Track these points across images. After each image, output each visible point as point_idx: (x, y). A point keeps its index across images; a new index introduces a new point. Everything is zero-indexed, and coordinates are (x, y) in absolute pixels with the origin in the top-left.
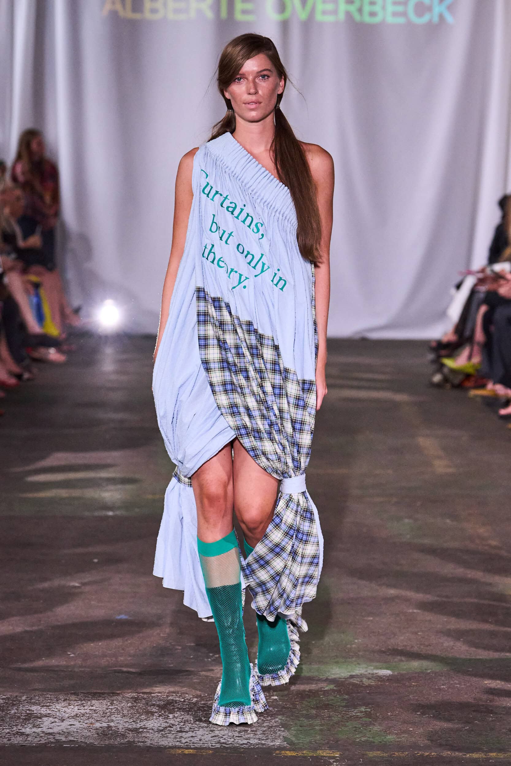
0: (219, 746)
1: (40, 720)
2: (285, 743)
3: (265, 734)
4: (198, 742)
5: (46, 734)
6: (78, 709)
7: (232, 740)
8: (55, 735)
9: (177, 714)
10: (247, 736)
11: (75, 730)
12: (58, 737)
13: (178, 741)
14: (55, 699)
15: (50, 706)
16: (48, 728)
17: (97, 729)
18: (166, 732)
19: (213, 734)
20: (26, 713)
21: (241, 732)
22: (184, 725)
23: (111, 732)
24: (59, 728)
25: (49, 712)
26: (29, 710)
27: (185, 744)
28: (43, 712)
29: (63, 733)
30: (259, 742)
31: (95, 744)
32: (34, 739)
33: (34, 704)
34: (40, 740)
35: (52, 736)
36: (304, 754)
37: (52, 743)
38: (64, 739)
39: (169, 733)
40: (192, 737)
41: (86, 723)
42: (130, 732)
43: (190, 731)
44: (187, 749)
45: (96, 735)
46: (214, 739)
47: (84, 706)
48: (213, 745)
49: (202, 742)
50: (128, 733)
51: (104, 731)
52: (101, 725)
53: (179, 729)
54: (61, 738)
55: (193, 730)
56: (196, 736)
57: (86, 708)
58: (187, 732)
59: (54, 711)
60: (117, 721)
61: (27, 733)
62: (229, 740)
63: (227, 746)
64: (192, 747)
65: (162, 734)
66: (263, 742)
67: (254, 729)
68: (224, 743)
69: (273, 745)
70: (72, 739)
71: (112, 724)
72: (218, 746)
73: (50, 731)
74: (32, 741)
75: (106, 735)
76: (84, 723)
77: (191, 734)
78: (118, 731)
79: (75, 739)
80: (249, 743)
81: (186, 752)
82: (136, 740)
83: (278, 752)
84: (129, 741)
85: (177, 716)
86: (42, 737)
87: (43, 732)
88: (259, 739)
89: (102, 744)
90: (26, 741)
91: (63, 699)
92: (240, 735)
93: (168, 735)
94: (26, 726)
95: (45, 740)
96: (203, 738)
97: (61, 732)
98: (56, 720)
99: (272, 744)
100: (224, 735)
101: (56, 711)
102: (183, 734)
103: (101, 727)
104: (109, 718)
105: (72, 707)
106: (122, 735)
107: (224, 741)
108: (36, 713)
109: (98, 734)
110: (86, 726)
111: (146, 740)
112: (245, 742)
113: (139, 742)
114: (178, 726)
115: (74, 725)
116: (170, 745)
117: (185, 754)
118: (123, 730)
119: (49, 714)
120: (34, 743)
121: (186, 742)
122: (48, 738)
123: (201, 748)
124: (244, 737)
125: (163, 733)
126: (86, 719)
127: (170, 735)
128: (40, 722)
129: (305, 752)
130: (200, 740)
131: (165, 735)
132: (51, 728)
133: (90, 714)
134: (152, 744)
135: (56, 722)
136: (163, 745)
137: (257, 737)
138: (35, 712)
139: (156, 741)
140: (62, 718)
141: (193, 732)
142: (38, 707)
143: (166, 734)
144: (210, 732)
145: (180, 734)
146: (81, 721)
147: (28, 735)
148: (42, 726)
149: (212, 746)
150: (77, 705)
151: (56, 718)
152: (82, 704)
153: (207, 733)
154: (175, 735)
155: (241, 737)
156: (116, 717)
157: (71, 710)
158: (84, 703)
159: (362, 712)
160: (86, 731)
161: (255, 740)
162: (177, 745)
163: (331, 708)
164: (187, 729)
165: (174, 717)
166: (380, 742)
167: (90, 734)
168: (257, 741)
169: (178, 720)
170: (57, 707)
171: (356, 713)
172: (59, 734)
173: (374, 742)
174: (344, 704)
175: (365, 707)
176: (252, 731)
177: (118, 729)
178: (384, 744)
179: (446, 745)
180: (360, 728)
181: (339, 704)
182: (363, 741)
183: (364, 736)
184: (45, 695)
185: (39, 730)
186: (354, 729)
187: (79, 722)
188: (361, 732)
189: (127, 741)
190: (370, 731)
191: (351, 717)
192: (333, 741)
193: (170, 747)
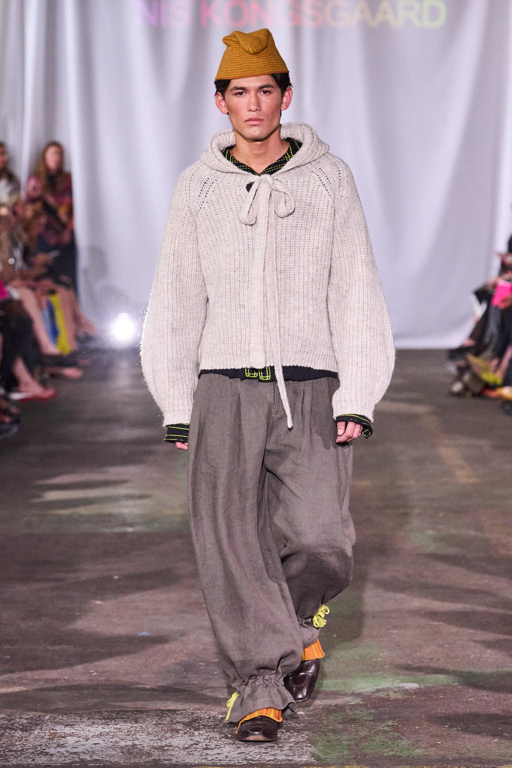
0: (246, 763)
1: (64, 739)
2: (313, 758)
3: (291, 750)
4: (224, 759)
5: (71, 753)
6: (103, 728)
7: (259, 756)
8: (79, 755)
9: (202, 731)
10: (273, 752)
11: (100, 749)
12: (83, 756)
13: (204, 759)
14: (79, 718)
15: (74, 725)
16: (73, 748)
17: (122, 748)
18: (192, 750)
19: (239, 751)
20: (50, 733)
21: (268, 748)
22: (209, 742)
23: (136, 750)
24: (84, 747)
25: (73, 731)
26: (53, 730)
27: (212, 761)
28: (66, 731)
29: (87, 752)
30: (286, 758)
31: (120, 763)
32: (59, 759)
33: (58, 723)
34: (65, 760)
35: (77, 756)
37: (77, 762)
38: (89, 758)
39: (194, 751)
40: (218, 754)
41: (111, 742)
42: (156, 751)
43: (216, 748)
45: (121, 754)
46: (241, 756)
47: (108, 725)
48: (240, 761)
49: (228, 759)
50: (153, 751)
51: (129, 749)
52: (125, 744)
53: (205, 747)
54: (86, 758)
55: (219, 747)
56: (222, 753)
57: (110, 726)
58: (213, 749)
59: (78, 730)
60: (142, 740)
61: (51, 753)
62: (256, 756)
63: (253, 763)
64: (218, 764)
65: (188, 752)
66: (290, 758)
67: (281, 745)
68: (250, 760)
69: (301, 761)
70: (98, 758)
71: (137, 742)
73: (75, 750)
74: (56, 761)
75: (132, 753)
76: (108, 742)
77: (216, 751)
78: (143, 750)
79: (101, 759)
80: (276, 759)
82: (162, 758)
84: (154, 759)
85: (203, 734)
86: (66, 756)
87: (68, 752)
88: (286, 755)
89: (127, 763)
90: (50, 761)
91: (86, 718)
92: (266, 752)
93: (193, 752)
94: (50, 746)
95: (70, 759)
96: (229, 755)
97: (85, 751)
98: (81, 739)
99: (299, 760)
100: (250, 752)
101: (80, 731)
102: (209, 752)
103: (126, 746)
104: (134, 737)
105: (96, 725)
106: (147, 753)
107: (250, 757)
108: (59, 733)
109: (123, 753)
111: (172, 758)
112: (272, 758)
113: (165, 760)
114: (203, 743)
115: (98, 744)
116: (196, 762)
118: (148, 749)
119: (72, 733)
120: (57, 763)
122: (72, 758)
123: (228, 765)
124: (270, 753)
125: (189, 750)
126: (111, 738)
127: (196, 753)
128: (64, 741)
130: (227, 757)
131: (191, 753)
132: (75, 748)
133: (114, 733)
134: (178, 762)
135: (80, 741)
136: (188, 763)
137: (284, 753)
138: (59, 731)
139: (181, 759)
140: (86, 737)
141: (219, 748)
142: (62, 726)
143: (191, 751)
144: (237, 749)
145: (206, 752)
146: (106, 740)
147: (52, 755)
148: (66, 745)
149: (238, 763)
151: (80, 737)
152: (106, 723)
153: (233, 750)
154: (201, 752)
155: (268, 753)
156: (141, 736)
157: (95, 728)
158: (108, 722)
159: (389, 726)
160: (111, 750)
161: (282, 756)
162: (203, 762)
163: (358, 722)
164: (213, 746)
165: (200, 734)
166: (409, 756)
167: (115, 753)
168: (284, 757)
169: (204, 737)
170: (81, 726)
171: (383, 727)
172: (84, 753)
173: (402, 756)
174: (371, 719)
175: (392, 721)
176: (278, 747)
177: (144, 747)
178: (413, 758)
179: (475, 758)
180: (388, 743)
181: (365, 718)
182: (391, 756)
183: (392, 751)
184: (69, 714)
185: (63, 750)
186: (382, 743)
187: (104, 741)
188: (389, 746)
189: (152, 760)
190: (398, 745)
191: (378, 731)
192: (361, 756)
193: (196, 765)
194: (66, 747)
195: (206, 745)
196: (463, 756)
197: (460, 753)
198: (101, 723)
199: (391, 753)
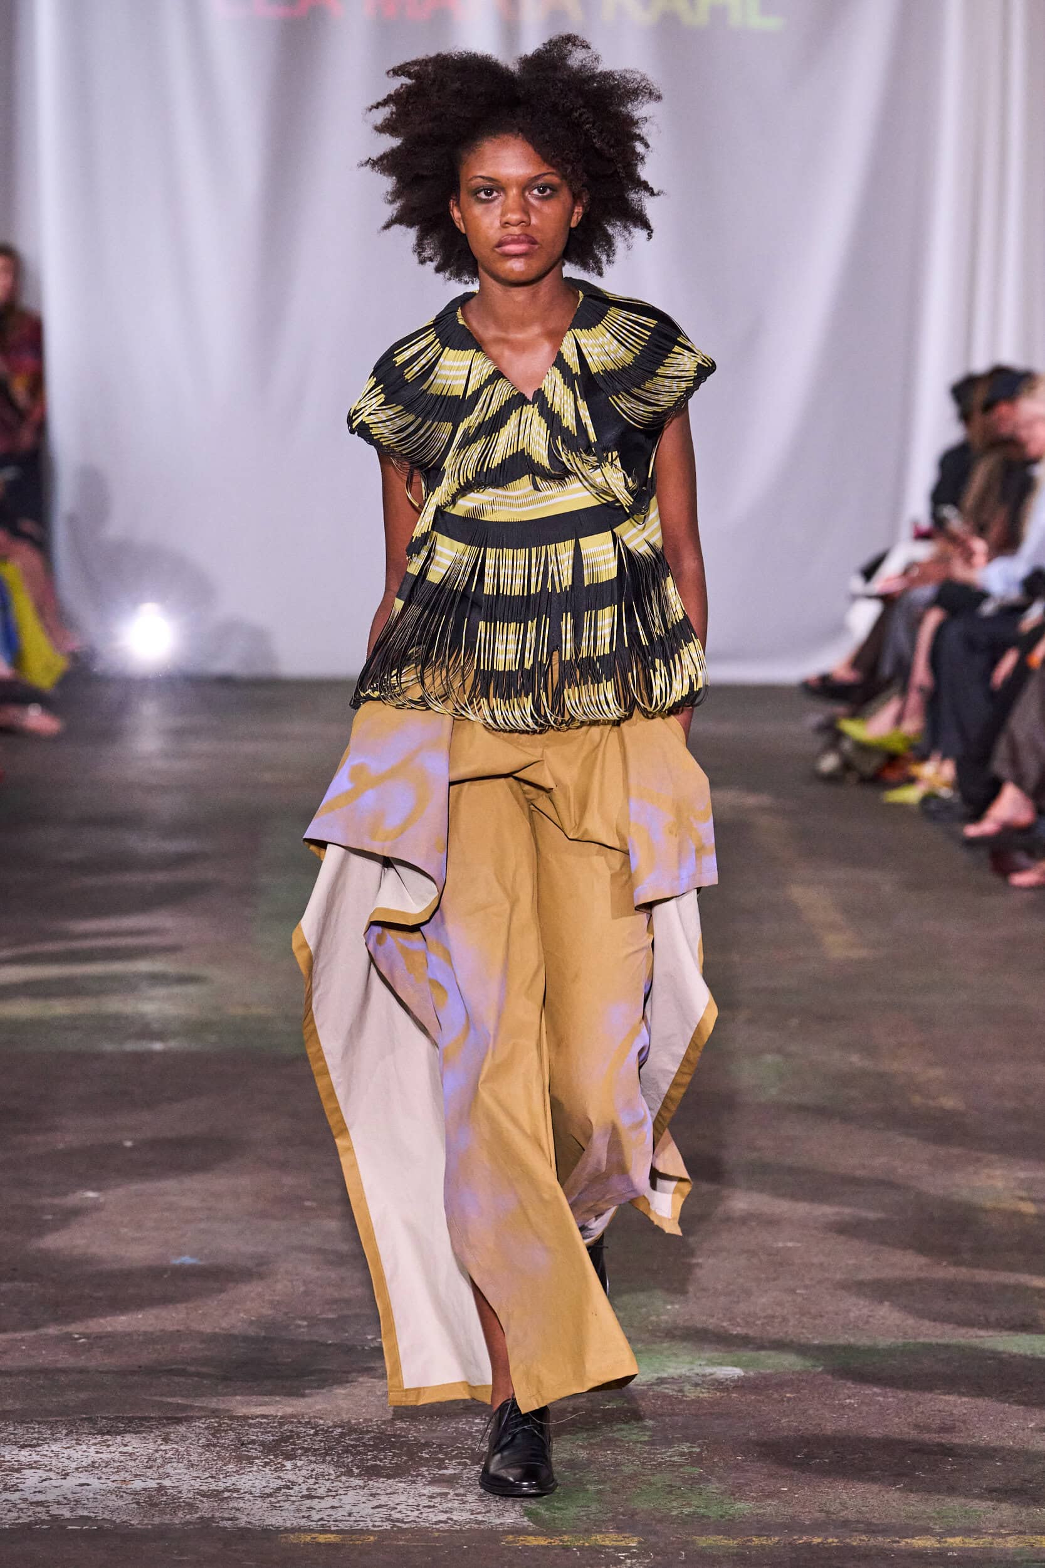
0: (389, 1528)
1: (18, 1475)
2: (526, 1519)
3: (483, 1501)
4: (344, 1518)
5: (31, 1503)
6: (97, 1452)
7: (416, 1513)
8: (48, 1507)
9: (300, 1460)
10: (445, 1506)
11: (92, 1495)
12: (55, 1510)
13: (303, 1517)
14: (49, 1432)
15: (39, 1445)
16: (35, 1492)
17: (136, 1493)
18: (279, 1499)
19: (376, 1503)
21: (434, 1497)
22: (315, 1483)
23: (164, 1498)
24: (57, 1492)
25: (36, 1458)
27: (319, 1523)
28: (23, 1459)
29: (66, 1502)
30: (472, 1517)
31: (131, 1525)
32: (6, 1515)
33: (6, 1441)
34: (19, 1517)
35: (45, 1509)
36: (563, 1542)
37: (43, 1522)
38: (67, 1514)
39: (285, 1501)
40: (333, 1507)
41: (113, 1481)
42: (205, 1500)
43: (328, 1496)
44: (322, 1532)
45: (134, 1506)
46: (379, 1513)
47: (109, 1446)
48: (377, 1524)
49: (353, 1519)
50: (200, 1501)
51: (150, 1497)
52: (143, 1485)
53: (305, 1493)
54: (61, 1513)
55: (334, 1493)
56: (341, 1507)
57: (112, 1449)
58: (322, 1498)
59: (46, 1455)
60: (180, 1477)
62: (409, 1513)
63: (405, 1526)
64: (333, 1528)
65: (271, 1502)
66: (480, 1518)
67: (461, 1491)
68: (398, 1520)
69: (501, 1524)
70: (86, 1513)
71: (167, 1483)
72: (387, 1526)
73: (40, 1497)
75: (156, 1505)
76: (108, 1481)
77: (329, 1502)
78: (180, 1498)
79: (93, 1515)
80: (451, 1519)
81: (322, 1538)
82: (217, 1514)
83: (510, 1538)
84: (201, 1518)
85: (302, 1466)
86: (21, 1509)
87: (25, 1500)
88: (472, 1512)
89: (147, 1524)
91: (64, 1432)
92: (432, 1504)
93: (282, 1504)
95: (30, 1516)
96: (355, 1509)
97: (61, 1499)
98: (52, 1475)
99: (498, 1521)
100: (398, 1504)
101: (51, 1457)
102: (314, 1503)
103: (145, 1489)
104: (161, 1470)
105: (84, 1447)
106: (188, 1504)
107: (399, 1516)
108: (8, 1461)
109: (138, 1503)
110: (114, 1485)
111: (238, 1515)
112: (443, 1517)
113: (223, 1519)
114: (303, 1485)
115: (88, 1485)
116: (288, 1524)
117: (319, 1544)
118: (190, 1496)
119: (35, 1462)
120: (5, 1523)
121: (322, 1519)
122: (34, 1513)
123: (352, 1532)
124: (440, 1507)
125: (273, 1499)
126: (113, 1473)
127: (287, 1505)
128: (17, 1478)
129: (566, 1538)
130: (350, 1515)
131: (278, 1505)
132: (40, 1492)
133: (121, 1462)
134: (250, 1523)
135: (51, 1479)
136: (272, 1525)
137: (468, 1506)
138: (8, 1458)
139: (258, 1518)
140: (63, 1470)
141: (334, 1497)
142: (14, 1447)
143: (279, 1502)
144: (371, 1498)
145: (308, 1503)
146: (103, 1476)
148: (21, 1486)
149: (374, 1526)
150: (95, 1444)
151: (50, 1470)
152: (104, 1442)
153: (364, 1499)
154: (297, 1503)
155: (434, 1506)
156: (175, 1469)
157: (81, 1453)
158: (107, 1440)
159: (682, 1454)
160: (114, 1497)
161: (463, 1514)
162: (302, 1524)
164: (322, 1491)
165: (296, 1466)
166: (722, 1517)
167: (121, 1503)
168: (466, 1516)
169: (304, 1472)
170: (54, 1448)
171: (670, 1456)
172: (59, 1503)
173: (709, 1517)
174: (646, 1438)
175: (689, 1445)
176: (457, 1495)
177: (180, 1492)
178: (729, 1520)
179: (858, 1522)
180: (679, 1488)
181: (634, 1437)
182: (686, 1515)
183: (689, 1505)
184: (28, 1423)
185: (15, 1497)
186: (669, 1489)
187: (100, 1478)
188: (682, 1496)
189: (198, 1518)
190: (700, 1494)
191: (660, 1464)
192: (624, 1516)
193: (286, 1530)
194: (22, 1490)
195: (308, 1489)
196: (834, 1517)
197: (827, 1512)
198: (93, 1441)
199: (686, 1510)
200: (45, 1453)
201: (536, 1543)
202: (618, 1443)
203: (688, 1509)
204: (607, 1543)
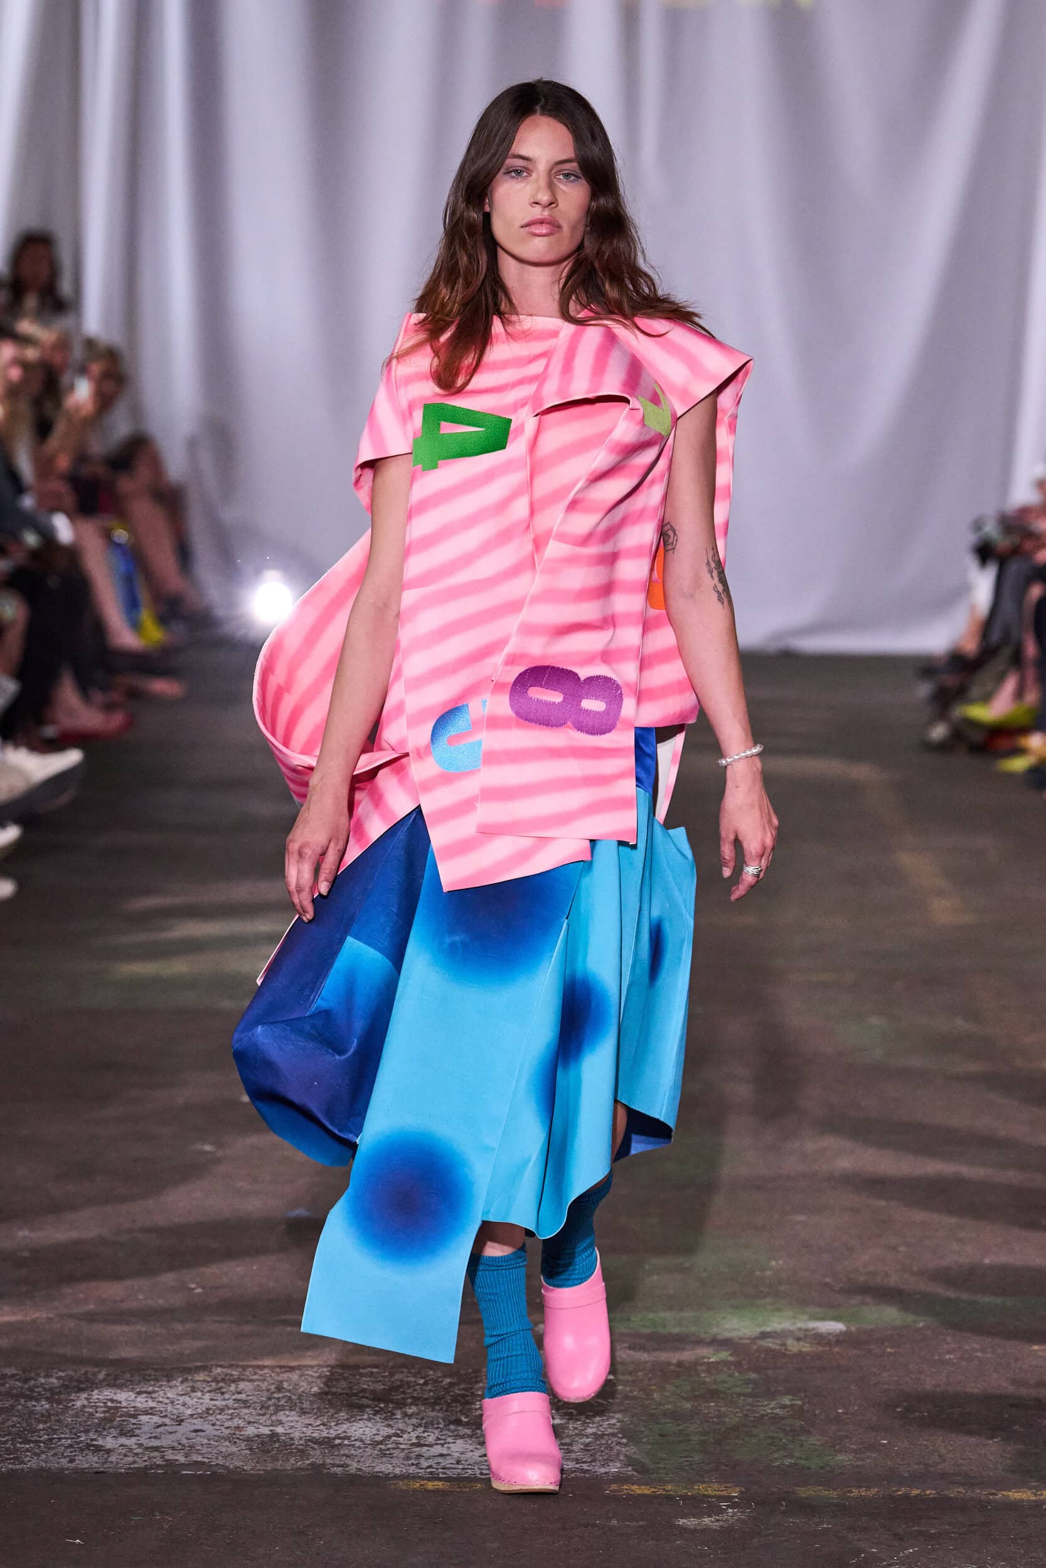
1: (134, 1421)
2: (630, 1468)
3: (588, 1450)
4: (452, 1466)
5: (147, 1449)
6: (212, 1399)
8: (163, 1452)
9: (410, 1408)
11: (206, 1441)
12: (170, 1455)
13: (413, 1464)
14: (165, 1379)
15: (154, 1392)
16: (150, 1438)
17: (248, 1439)
18: (389, 1446)
20: (106, 1406)
22: (424, 1432)
23: (277, 1445)
24: (173, 1437)
25: (153, 1404)
26: (112, 1400)
27: (428, 1470)
28: (139, 1405)
29: (180, 1447)
30: (577, 1466)
31: (244, 1470)
32: (122, 1459)
33: (121, 1387)
34: (134, 1462)
35: (160, 1454)
36: (667, 1491)
37: (158, 1467)
38: (182, 1459)
39: (394, 1449)
40: (441, 1455)
41: (227, 1428)
42: (316, 1446)
43: (437, 1444)
44: (429, 1479)
45: (248, 1452)
47: (223, 1393)
49: (461, 1467)
50: (312, 1448)
51: (263, 1443)
52: (256, 1431)
53: (414, 1441)
54: (176, 1458)
55: (442, 1442)
56: (449, 1455)
57: (227, 1396)
58: (431, 1446)
59: (161, 1402)
60: (292, 1424)
61: (107, 1448)
64: (441, 1476)
65: (381, 1450)
66: (585, 1467)
67: (567, 1440)
69: (606, 1473)
70: (200, 1459)
71: (279, 1430)
73: (155, 1443)
74: (117, 1463)
75: (268, 1451)
76: (222, 1428)
77: (438, 1450)
78: (292, 1445)
79: (206, 1460)
81: (430, 1485)
82: (328, 1461)
83: (614, 1487)
84: (313, 1464)
85: (412, 1415)
86: (137, 1454)
87: (140, 1445)
88: (577, 1461)
89: (259, 1470)
90: (105, 1462)
91: (180, 1379)
93: (392, 1451)
94: (105, 1433)
95: (145, 1461)
96: (463, 1457)
97: (175, 1444)
98: (167, 1421)
99: (603, 1470)
101: (166, 1404)
102: (423, 1451)
103: (258, 1436)
104: (274, 1418)
105: (199, 1394)
106: (300, 1451)
108: (125, 1407)
109: (250, 1449)
111: (348, 1462)
113: (334, 1465)
114: (412, 1433)
115: (203, 1431)
116: (397, 1471)
117: (427, 1491)
118: (301, 1442)
119: (151, 1408)
120: (121, 1468)
121: (430, 1467)
122: (149, 1458)
123: (458, 1480)
125: (383, 1447)
126: (227, 1420)
127: (396, 1452)
129: (669, 1487)
130: (458, 1462)
131: (388, 1452)
132: (156, 1437)
133: (235, 1409)
134: (360, 1470)
135: (166, 1425)
136: (381, 1472)
137: (573, 1456)
138: (124, 1404)
139: (367, 1465)
140: (178, 1417)
141: (442, 1445)
142: (131, 1393)
143: (388, 1449)
144: (479, 1447)
145: (417, 1450)
147: (109, 1451)
148: (137, 1432)
149: (481, 1474)
150: (209, 1392)
151: (166, 1416)
152: (218, 1389)
153: (471, 1448)
154: (406, 1451)
156: (288, 1416)
157: (195, 1400)
158: (221, 1388)
159: (784, 1407)
160: (227, 1443)
162: (411, 1472)
163: (723, 1399)
164: (431, 1439)
165: (406, 1415)
166: (822, 1468)
167: (234, 1449)
168: (571, 1465)
169: (414, 1421)
170: (169, 1395)
171: (772, 1409)
172: (173, 1448)
173: (809, 1468)
174: (749, 1390)
175: (791, 1397)
177: (292, 1439)
178: (830, 1471)
179: (956, 1474)
180: (781, 1440)
181: (738, 1390)
182: (787, 1466)
183: (791, 1456)
184: (144, 1370)
185: (131, 1442)
186: (770, 1441)
187: (214, 1425)
188: (784, 1447)
189: (308, 1464)
190: (802, 1446)
191: (763, 1416)
192: (727, 1466)
193: (396, 1477)
194: (138, 1436)
195: (418, 1437)
196: (932, 1469)
197: (926, 1464)
198: (208, 1389)
199: (787, 1462)
200: (161, 1399)
201: (639, 1492)
202: (722, 1395)
203: (789, 1461)
204: (710, 1492)
